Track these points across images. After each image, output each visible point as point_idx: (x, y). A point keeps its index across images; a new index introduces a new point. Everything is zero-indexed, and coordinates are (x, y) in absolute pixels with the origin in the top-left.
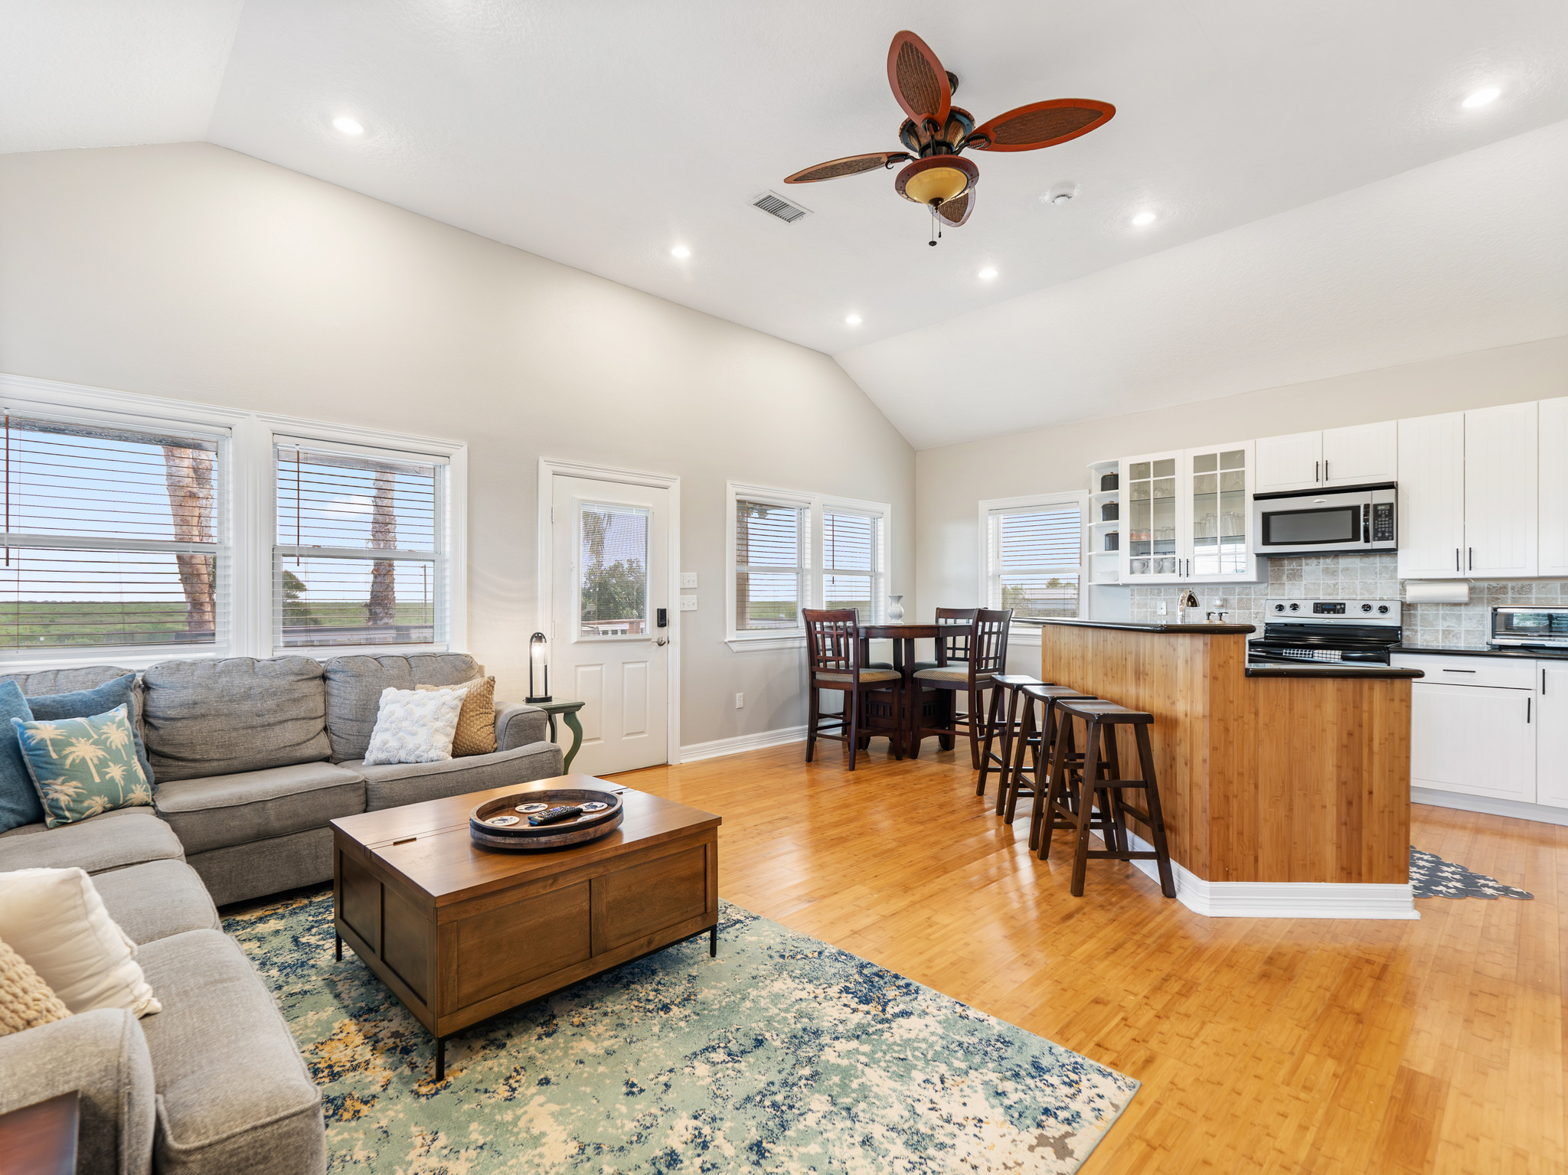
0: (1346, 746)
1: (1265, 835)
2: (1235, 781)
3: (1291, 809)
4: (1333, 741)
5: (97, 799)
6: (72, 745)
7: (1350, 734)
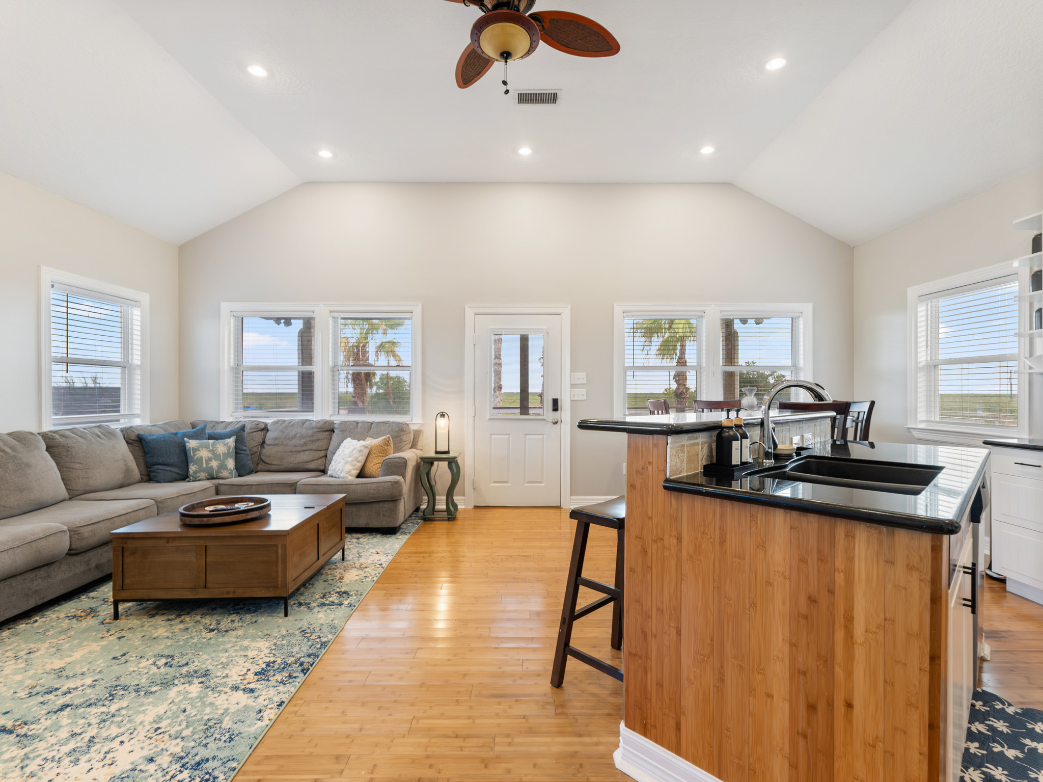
0: (806, 617)
1: (688, 700)
2: (654, 617)
3: (722, 680)
4: (784, 603)
5: (202, 474)
6: (199, 450)
7: (812, 600)
